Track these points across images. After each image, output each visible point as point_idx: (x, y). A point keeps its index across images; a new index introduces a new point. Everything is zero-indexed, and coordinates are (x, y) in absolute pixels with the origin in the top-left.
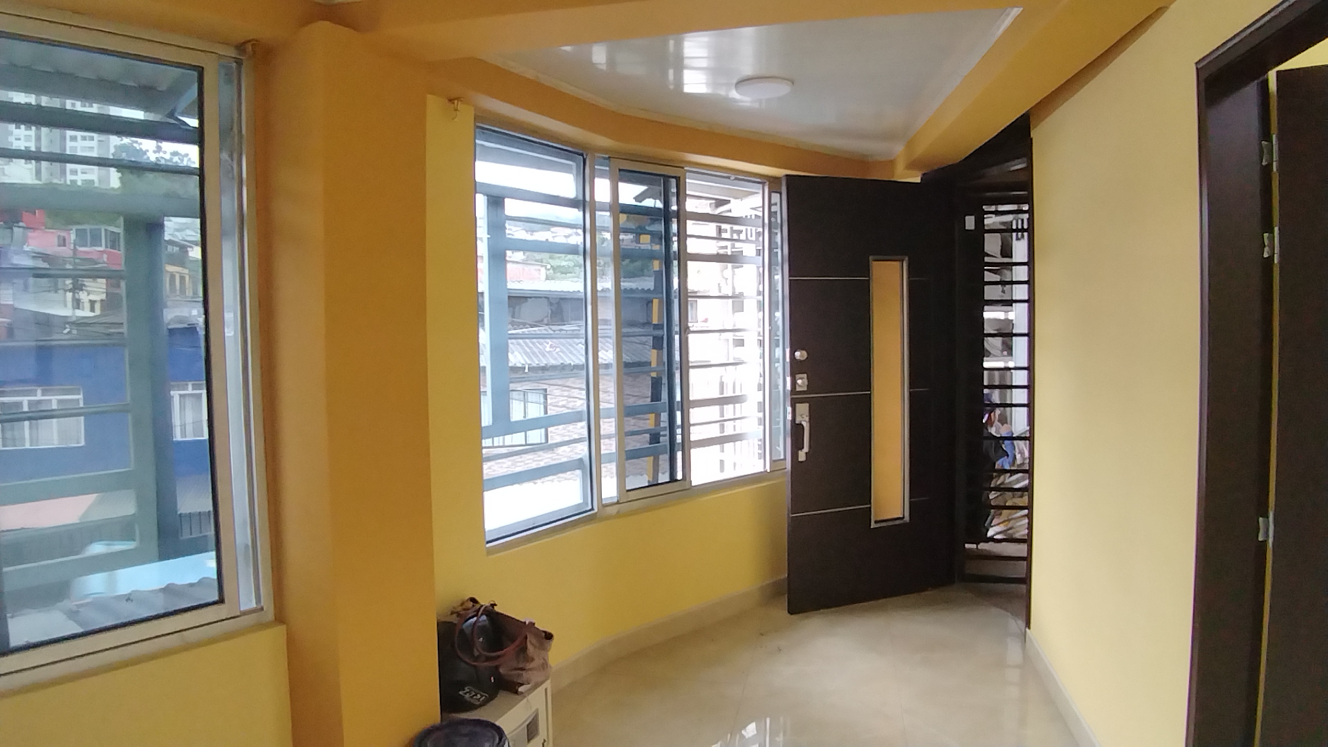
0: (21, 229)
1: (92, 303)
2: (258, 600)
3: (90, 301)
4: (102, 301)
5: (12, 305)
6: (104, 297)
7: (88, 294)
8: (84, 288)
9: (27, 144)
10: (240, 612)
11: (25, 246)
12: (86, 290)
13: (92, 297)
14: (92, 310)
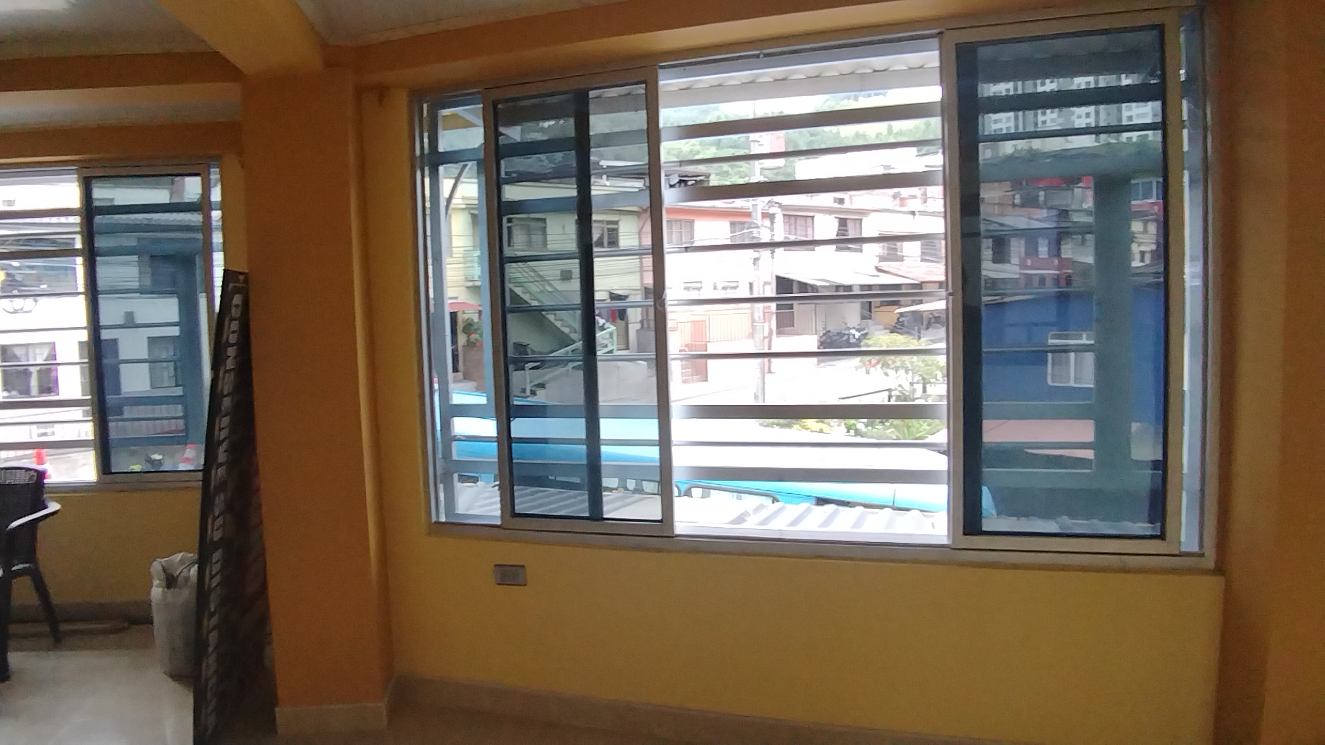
0: (1080, 189)
1: (1143, 253)
2: (1201, 545)
3: (1141, 252)
4: (1152, 251)
5: (1072, 258)
6: (1154, 247)
7: (1139, 246)
8: (1134, 240)
9: (1088, 120)
10: (1180, 552)
11: (1084, 204)
12: (1137, 243)
13: (1143, 248)
14: (1142, 260)
